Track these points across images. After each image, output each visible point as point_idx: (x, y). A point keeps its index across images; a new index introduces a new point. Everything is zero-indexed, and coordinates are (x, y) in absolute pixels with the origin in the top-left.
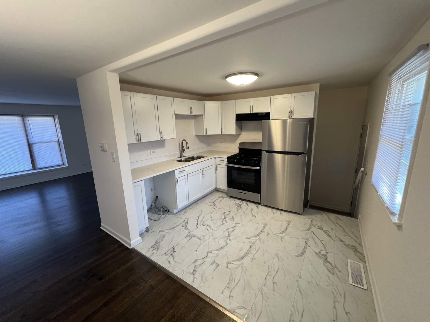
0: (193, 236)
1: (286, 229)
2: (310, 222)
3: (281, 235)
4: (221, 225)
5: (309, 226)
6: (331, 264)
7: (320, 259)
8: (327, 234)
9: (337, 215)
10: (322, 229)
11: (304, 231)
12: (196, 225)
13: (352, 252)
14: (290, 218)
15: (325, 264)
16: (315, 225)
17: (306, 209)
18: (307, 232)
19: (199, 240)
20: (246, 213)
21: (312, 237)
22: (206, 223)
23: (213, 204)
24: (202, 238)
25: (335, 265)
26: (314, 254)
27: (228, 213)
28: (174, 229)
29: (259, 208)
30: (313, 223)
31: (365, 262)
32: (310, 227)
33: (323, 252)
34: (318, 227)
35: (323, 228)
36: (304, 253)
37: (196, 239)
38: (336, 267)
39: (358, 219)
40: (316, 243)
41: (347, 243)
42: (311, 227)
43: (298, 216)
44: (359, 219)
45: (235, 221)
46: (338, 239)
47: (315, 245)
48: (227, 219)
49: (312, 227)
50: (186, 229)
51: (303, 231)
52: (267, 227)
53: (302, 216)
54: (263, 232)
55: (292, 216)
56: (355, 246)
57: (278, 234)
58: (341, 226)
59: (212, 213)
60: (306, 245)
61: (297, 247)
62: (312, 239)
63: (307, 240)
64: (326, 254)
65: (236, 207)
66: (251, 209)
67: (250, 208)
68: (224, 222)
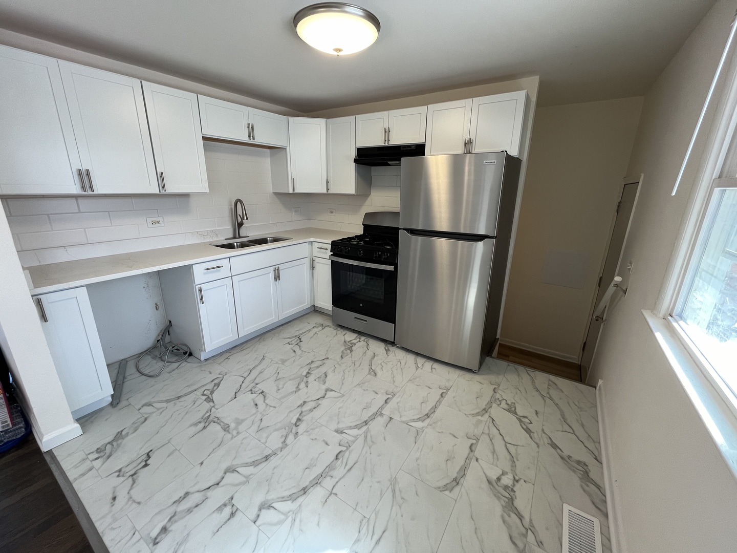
0: (216, 420)
1: (434, 409)
2: (492, 392)
3: (419, 425)
4: (292, 393)
5: (485, 403)
6: (520, 517)
7: (496, 501)
8: (525, 427)
9: (552, 378)
10: (515, 413)
11: (473, 415)
12: (235, 391)
13: (575, 480)
14: (448, 380)
15: (507, 518)
16: (500, 401)
17: (488, 359)
18: (479, 417)
19: (223, 433)
20: (357, 364)
21: (489, 434)
22: (261, 387)
23: (295, 340)
24: (233, 425)
25: (531, 520)
26: (485, 485)
27: (320, 363)
28: (180, 400)
29: (391, 352)
30: (498, 396)
31: (606, 516)
32: (489, 406)
33: (507, 480)
34: (506, 407)
35: (517, 411)
36: (462, 480)
37: (218, 428)
38: (531, 528)
39: (595, 387)
40: (494, 452)
41: (566, 453)
42: (490, 404)
43: (468, 375)
44: (598, 388)
45: (326, 384)
46: (546, 441)
47: (490, 455)
48: (311, 379)
49: (494, 405)
50: (209, 400)
51: (470, 417)
52: (392, 403)
53: (477, 377)
54: (381, 415)
55: (455, 374)
56: (585, 464)
57: (414, 421)
58: (557, 405)
59: (283, 361)
60: (472, 454)
61: (447, 460)
62: (488, 440)
63: (474, 442)
64: (514, 485)
65: (343, 348)
66: (373, 355)
67: (370, 354)
68: (302, 385)
